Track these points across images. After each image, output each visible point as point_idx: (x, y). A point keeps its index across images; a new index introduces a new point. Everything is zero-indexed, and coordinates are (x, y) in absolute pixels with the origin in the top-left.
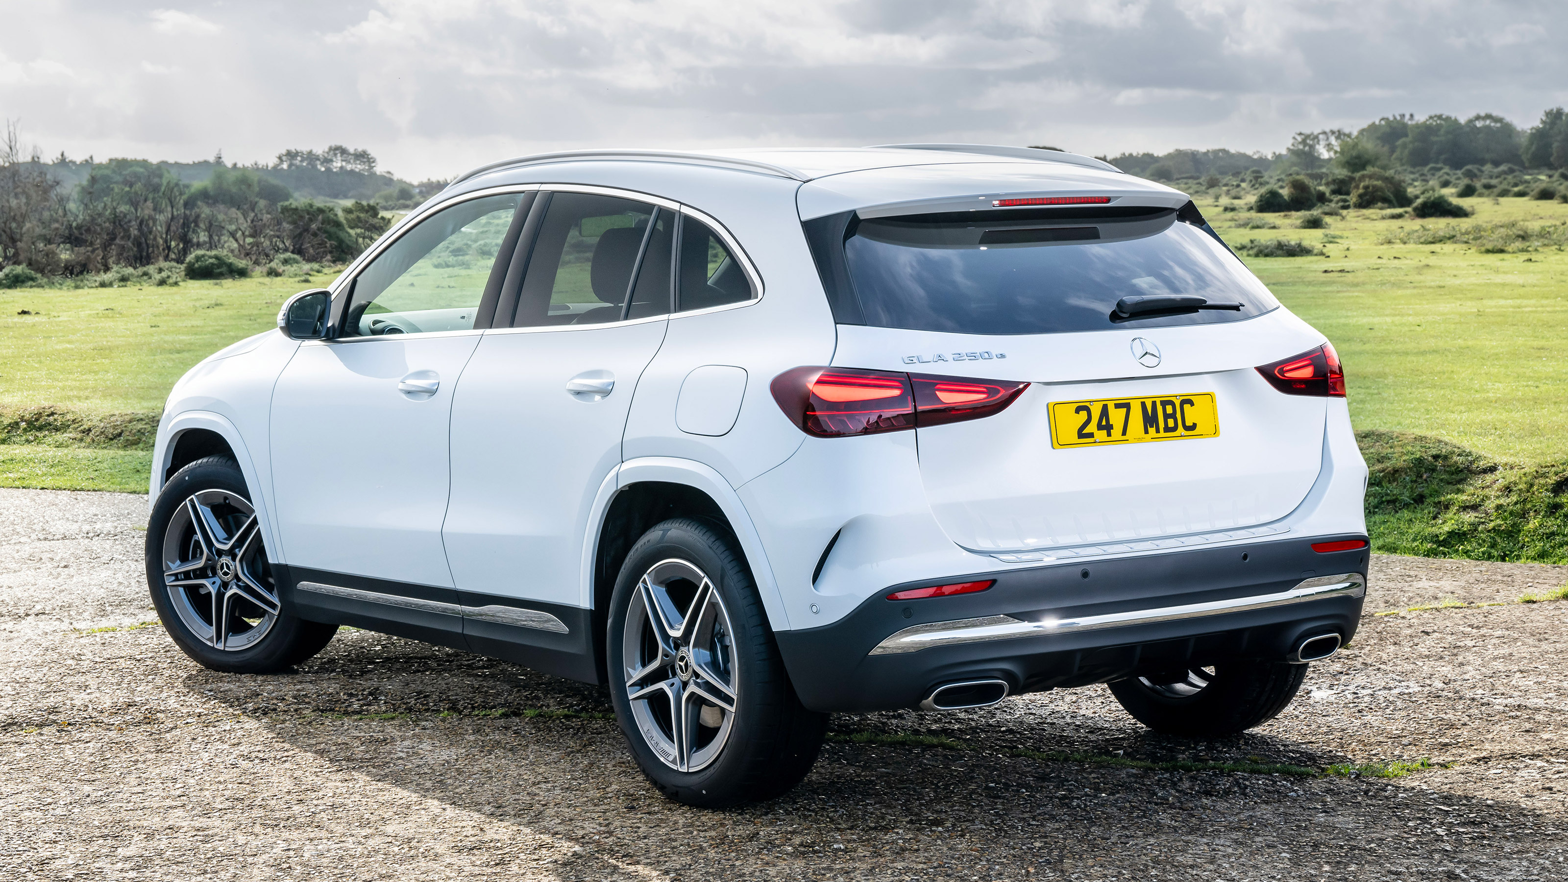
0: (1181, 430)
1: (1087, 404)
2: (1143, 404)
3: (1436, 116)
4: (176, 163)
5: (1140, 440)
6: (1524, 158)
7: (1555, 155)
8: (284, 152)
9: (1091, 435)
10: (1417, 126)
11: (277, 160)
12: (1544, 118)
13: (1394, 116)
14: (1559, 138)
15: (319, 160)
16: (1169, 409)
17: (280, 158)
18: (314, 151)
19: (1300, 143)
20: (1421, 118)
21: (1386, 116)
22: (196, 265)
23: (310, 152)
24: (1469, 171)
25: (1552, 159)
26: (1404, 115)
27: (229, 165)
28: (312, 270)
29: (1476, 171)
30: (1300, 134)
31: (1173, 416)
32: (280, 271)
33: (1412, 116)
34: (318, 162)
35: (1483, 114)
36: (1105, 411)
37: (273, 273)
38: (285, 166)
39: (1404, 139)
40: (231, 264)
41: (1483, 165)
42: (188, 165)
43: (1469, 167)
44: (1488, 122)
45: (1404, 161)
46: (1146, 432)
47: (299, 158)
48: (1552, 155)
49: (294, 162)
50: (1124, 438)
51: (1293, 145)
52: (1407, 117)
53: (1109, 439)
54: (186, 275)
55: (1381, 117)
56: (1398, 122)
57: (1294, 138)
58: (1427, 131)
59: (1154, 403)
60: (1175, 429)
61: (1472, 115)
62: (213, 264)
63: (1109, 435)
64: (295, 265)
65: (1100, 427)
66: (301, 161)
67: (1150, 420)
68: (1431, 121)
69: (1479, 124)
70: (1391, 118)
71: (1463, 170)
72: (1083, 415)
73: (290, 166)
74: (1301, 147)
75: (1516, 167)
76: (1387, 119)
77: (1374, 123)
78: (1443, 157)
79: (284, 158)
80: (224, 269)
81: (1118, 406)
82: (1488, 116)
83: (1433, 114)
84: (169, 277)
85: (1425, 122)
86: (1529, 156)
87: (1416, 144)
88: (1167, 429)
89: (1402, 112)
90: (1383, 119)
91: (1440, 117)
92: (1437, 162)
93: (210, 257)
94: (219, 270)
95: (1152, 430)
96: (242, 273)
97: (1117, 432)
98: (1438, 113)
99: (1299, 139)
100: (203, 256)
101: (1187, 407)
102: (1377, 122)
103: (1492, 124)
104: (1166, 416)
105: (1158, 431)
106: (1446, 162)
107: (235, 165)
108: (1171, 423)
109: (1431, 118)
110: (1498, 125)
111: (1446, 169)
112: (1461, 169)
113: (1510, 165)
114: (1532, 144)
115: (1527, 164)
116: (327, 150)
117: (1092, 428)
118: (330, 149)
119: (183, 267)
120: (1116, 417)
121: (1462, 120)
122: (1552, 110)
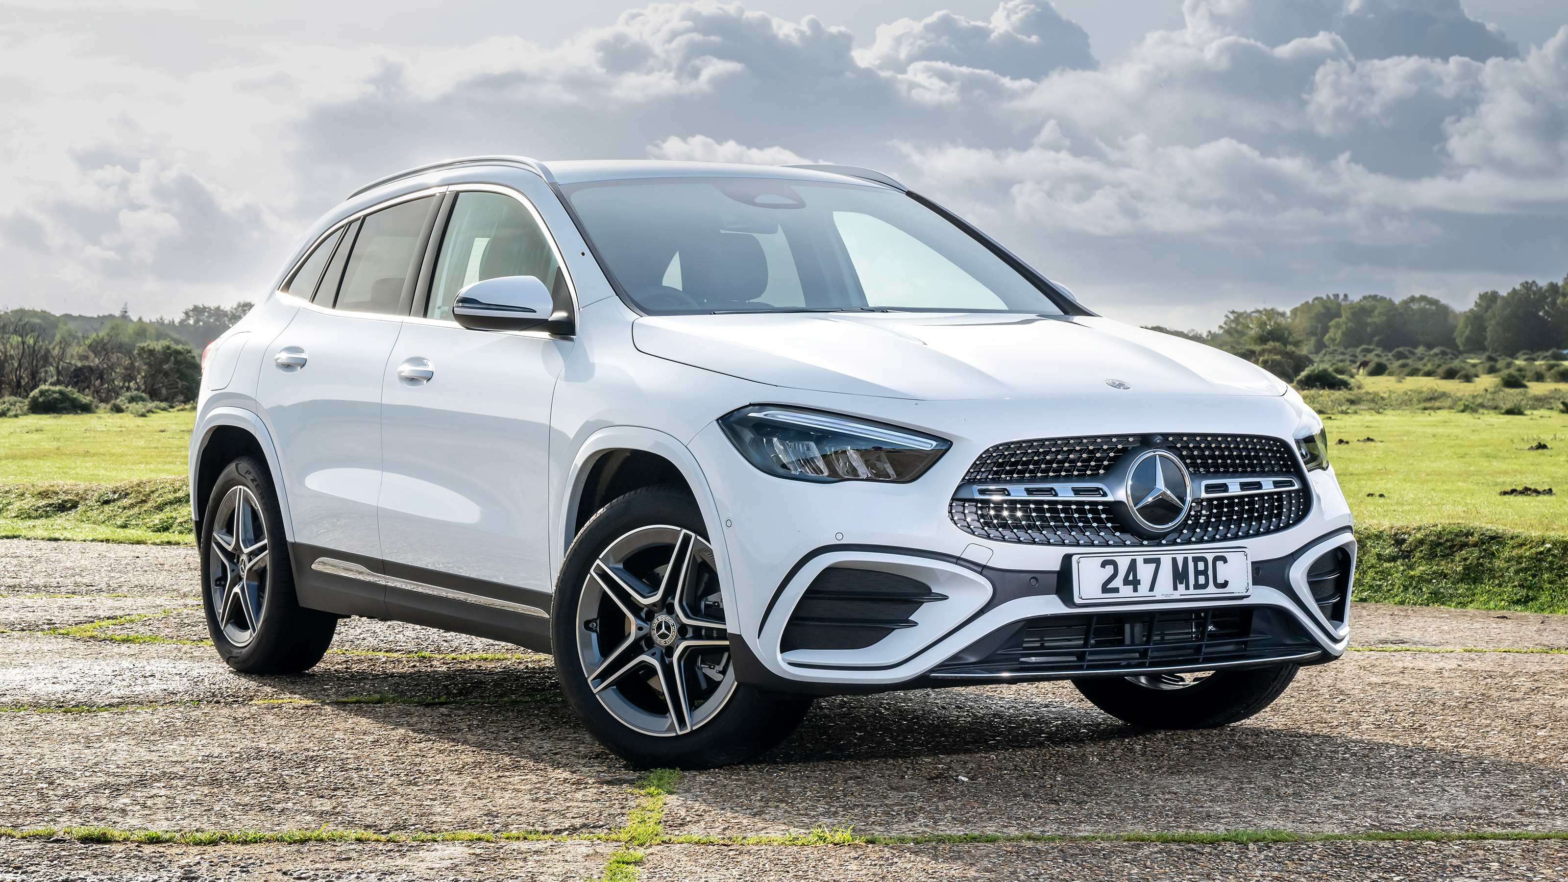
3: (1370, 296)
4: (80, 316)
6: (1459, 342)
7: (1489, 339)
8: (191, 308)
10: (1352, 306)
11: (184, 315)
12: (1478, 301)
13: (1328, 296)
14: (1493, 322)
15: (227, 316)
17: (186, 313)
18: (222, 308)
19: (1232, 321)
20: (1355, 298)
21: (1319, 296)
22: (41, 400)
23: (218, 308)
24: (1399, 353)
25: (1486, 343)
26: (1338, 295)
27: (135, 319)
28: (157, 407)
29: (1407, 353)
30: (1233, 312)
32: (124, 407)
33: (1346, 296)
34: (226, 319)
35: (1417, 295)
37: (118, 410)
38: (191, 322)
39: (1337, 319)
40: (75, 399)
41: (1416, 347)
42: (92, 318)
43: (1401, 349)
44: (1423, 304)
45: (1337, 342)
47: (206, 314)
48: (1485, 339)
49: (202, 318)
51: (1225, 323)
52: (1341, 297)
54: (29, 409)
55: (1314, 297)
56: (1331, 302)
57: (1227, 316)
58: (1361, 312)
61: (1406, 296)
62: (56, 399)
64: (140, 403)
66: (208, 317)
68: (1365, 302)
69: (1415, 306)
70: (1325, 298)
71: (1394, 352)
73: (197, 322)
74: (1233, 325)
75: (1449, 351)
76: (1321, 298)
77: (1307, 302)
78: (1376, 339)
79: (191, 314)
80: (67, 404)
82: (1423, 298)
83: (1367, 294)
84: (9, 410)
85: (1359, 303)
86: (1463, 340)
87: (1350, 324)
89: (1336, 292)
90: (1316, 299)
91: (1374, 297)
92: (1369, 344)
93: (54, 392)
94: (61, 405)
96: (86, 409)
98: (1372, 294)
99: (1232, 317)
100: (47, 391)
102: (1310, 301)
103: (1427, 307)
106: (1378, 345)
107: (140, 319)
109: (1365, 298)
110: (1433, 307)
111: (1378, 351)
112: (1390, 351)
113: (1443, 348)
114: (1467, 327)
115: (1461, 348)
116: (235, 306)
118: (239, 305)
119: (27, 401)
121: (1397, 301)
122: (1487, 293)
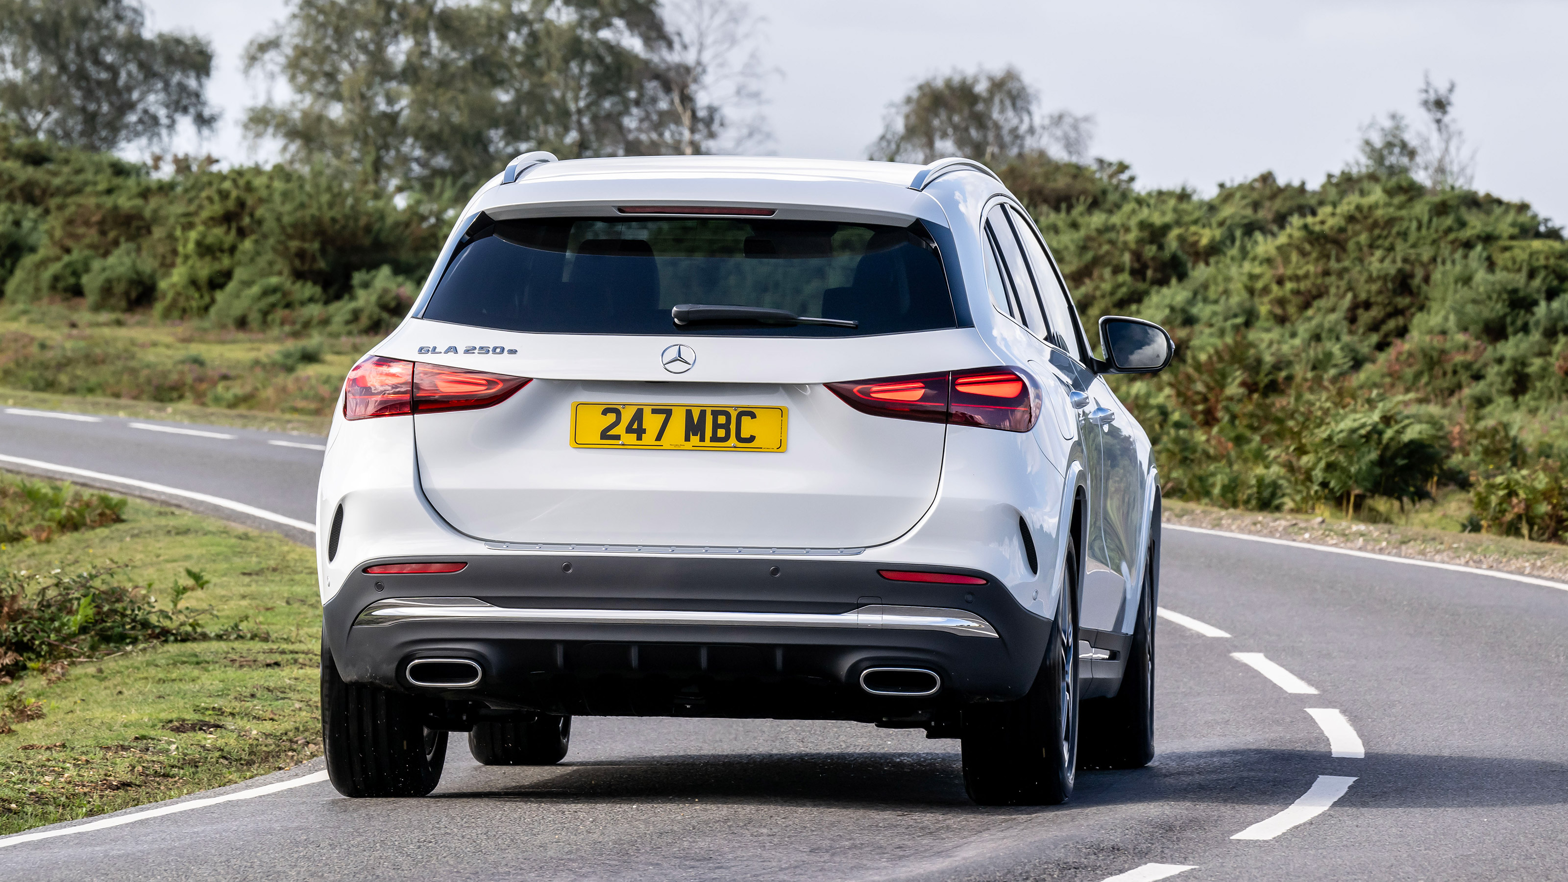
0: (733, 441)
1: (620, 407)
2: (689, 413)
5: (677, 449)
9: (617, 437)
16: (722, 420)
31: (726, 427)
36: (639, 416)
46: (687, 439)
50: (658, 443)
53: (639, 442)
59: (703, 414)
60: (726, 438)
63: (639, 438)
65: (629, 430)
67: (694, 428)
72: (611, 418)
81: (654, 411)
88: (714, 438)
95: (695, 440)
97: (649, 437)
101: (745, 420)
104: (716, 426)
105: (702, 439)
108: (721, 433)
117: (620, 430)
120: (652, 423)
